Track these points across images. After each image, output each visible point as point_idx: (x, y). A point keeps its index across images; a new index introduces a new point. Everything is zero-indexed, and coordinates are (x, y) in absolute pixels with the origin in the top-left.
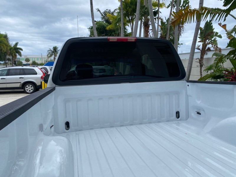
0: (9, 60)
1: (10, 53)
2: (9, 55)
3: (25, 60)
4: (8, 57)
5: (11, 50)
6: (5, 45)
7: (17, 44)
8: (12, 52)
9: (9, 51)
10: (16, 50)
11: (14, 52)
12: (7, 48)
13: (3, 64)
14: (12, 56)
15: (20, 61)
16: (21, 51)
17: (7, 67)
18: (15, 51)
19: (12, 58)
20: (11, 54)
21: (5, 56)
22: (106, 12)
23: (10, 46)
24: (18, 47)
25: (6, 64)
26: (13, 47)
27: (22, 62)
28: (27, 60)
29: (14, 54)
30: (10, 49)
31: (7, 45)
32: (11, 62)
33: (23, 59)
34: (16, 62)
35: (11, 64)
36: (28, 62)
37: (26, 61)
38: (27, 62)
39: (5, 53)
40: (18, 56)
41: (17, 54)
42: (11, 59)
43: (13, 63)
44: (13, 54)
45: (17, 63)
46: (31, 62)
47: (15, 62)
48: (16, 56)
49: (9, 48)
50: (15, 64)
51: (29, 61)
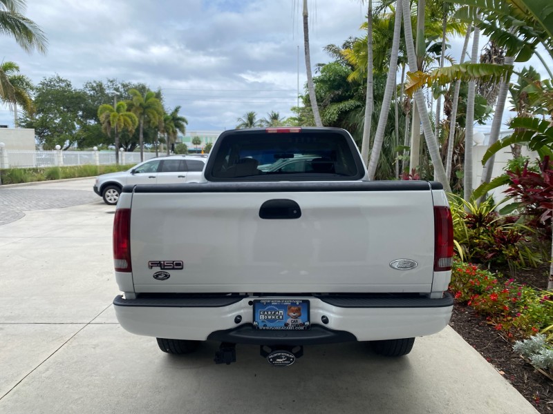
0: (162, 141)
1: (165, 127)
2: (163, 132)
3: (191, 140)
4: (160, 135)
5: (167, 122)
6: (155, 112)
7: (177, 110)
8: (168, 126)
9: (163, 124)
10: (176, 122)
11: (172, 127)
12: (159, 119)
13: (152, 148)
14: (169, 134)
15: (183, 143)
16: (184, 124)
17: (157, 156)
18: (173, 124)
19: (168, 138)
20: (166, 130)
21: (156, 134)
22: (349, 43)
23: (165, 114)
24: (179, 115)
25: (156, 149)
26: (171, 115)
27: (185, 146)
28: (197, 141)
29: (171, 130)
30: (165, 120)
31: (161, 112)
32: (166, 145)
33: (188, 140)
34: (175, 146)
35: (165, 149)
36: (198, 146)
37: (195, 144)
38: (195, 146)
39: (156, 127)
40: (179, 134)
41: (178, 130)
42: (166, 139)
43: (168, 147)
44: (169, 129)
45: (178, 147)
46: (202, 146)
47: (173, 145)
48: (175, 133)
49: (162, 119)
50: (173, 149)
51: (199, 144)
